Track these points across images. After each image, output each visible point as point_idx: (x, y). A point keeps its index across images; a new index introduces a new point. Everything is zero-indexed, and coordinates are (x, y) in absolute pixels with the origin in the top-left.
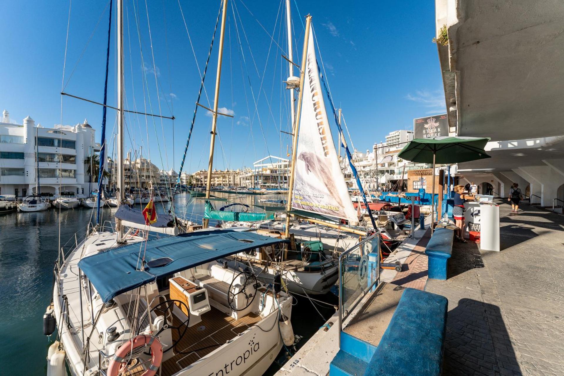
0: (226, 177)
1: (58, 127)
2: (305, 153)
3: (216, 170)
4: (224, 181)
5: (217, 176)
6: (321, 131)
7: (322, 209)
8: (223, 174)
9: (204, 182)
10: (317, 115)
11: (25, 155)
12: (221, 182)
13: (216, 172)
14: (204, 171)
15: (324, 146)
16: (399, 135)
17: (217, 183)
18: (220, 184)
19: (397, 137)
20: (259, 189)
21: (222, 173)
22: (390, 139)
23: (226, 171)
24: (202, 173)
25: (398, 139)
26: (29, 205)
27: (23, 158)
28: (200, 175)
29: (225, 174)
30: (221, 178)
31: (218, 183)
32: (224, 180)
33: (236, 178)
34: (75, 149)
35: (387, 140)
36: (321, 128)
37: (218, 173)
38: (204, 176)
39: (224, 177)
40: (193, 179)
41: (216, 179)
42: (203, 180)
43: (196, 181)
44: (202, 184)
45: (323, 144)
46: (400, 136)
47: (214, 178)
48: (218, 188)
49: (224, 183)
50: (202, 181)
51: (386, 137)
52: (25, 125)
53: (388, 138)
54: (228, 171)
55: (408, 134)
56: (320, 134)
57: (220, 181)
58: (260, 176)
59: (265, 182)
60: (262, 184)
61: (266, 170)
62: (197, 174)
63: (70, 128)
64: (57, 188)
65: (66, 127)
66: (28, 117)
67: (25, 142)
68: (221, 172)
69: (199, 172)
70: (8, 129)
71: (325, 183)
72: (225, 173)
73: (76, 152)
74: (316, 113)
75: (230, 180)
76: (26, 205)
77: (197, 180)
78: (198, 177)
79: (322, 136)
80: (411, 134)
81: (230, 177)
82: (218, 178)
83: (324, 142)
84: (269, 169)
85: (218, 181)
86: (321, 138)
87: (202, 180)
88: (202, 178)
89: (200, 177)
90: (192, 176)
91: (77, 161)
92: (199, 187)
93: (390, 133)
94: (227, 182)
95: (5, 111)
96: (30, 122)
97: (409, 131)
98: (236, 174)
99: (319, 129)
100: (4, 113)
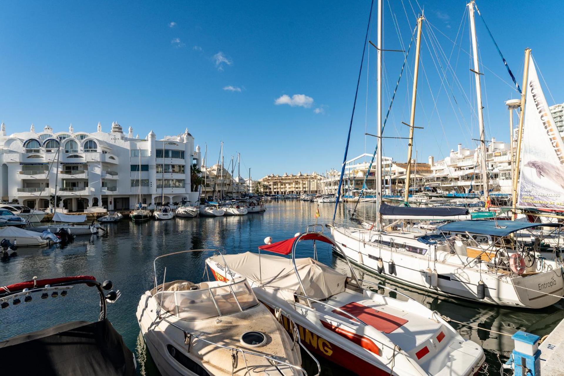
0: (300, 183)
1: (167, 139)
2: (535, 161)
3: (286, 174)
4: (297, 188)
5: (288, 181)
6: (554, 145)
7: (558, 206)
8: (296, 179)
9: (273, 190)
10: (548, 132)
11: (149, 167)
12: (293, 189)
13: (286, 176)
14: (273, 176)
15: (559, 156)
16: (562, 111)
17: (288, 190)
18: (292, 192)
19: (559, 114)
20: (351, 197)
21: (295, 177)
23: (299, 175)
24: (270, 178)
25: (560, 117)
26: (163, 213)
27: (148, 170)
28: (269, 181)
29: (298, 179)
30: (294, 183)
31: (290, 190)
32: (297, 186)
33: (311, 183)
34: (184, 159)
36: (555, 142)
37: (290, 178)
38: (273, 182)
39: (297, 183)
40: (260, 186)
41: (287, 185)
42: (272, 187)
43: (264, 189)
44: (270, 192)
45: (558, 155)
47: (285, 184)
48: (290, 196)
49: (297, 190)
50: (270, 189)
52: (150, 139)
54: (301, 175)
56: (554, 147)
57: (292, 187)
58: (351, 181)
59: (357, 187)
60: (355, 191)
61: (357, 172)
62: (264, 181)
63: (177, 139)
64: (171, 197)
65: (173, 138)
66: (151, 132)
67: (150, 155)
68: (293, 176)
69: (267, 177)
70: (136, 144)
71: (561, 185)
72: (298, 177)
73: (185, 162)
74: (546, 130)
75: (304, 186)
76: (161, 213)
77: (265, 187)
78: (266, 183)
79: (556, 149)
81: (304, 182)
82: (290, 184)
83: (558, 153)
84: (361, 171)
85: (290, 188)
86: (556, 150)
87: (270, 187)
88: (270, 185)
89: (268, 183)
90: (259, 183)
91: (185, 171)
92: (267, 196)
94: (301, 189)
95: (130, 127)
96: (153, 136)
98: (312, 178)
99: (552, 143)
100: (129, 129)
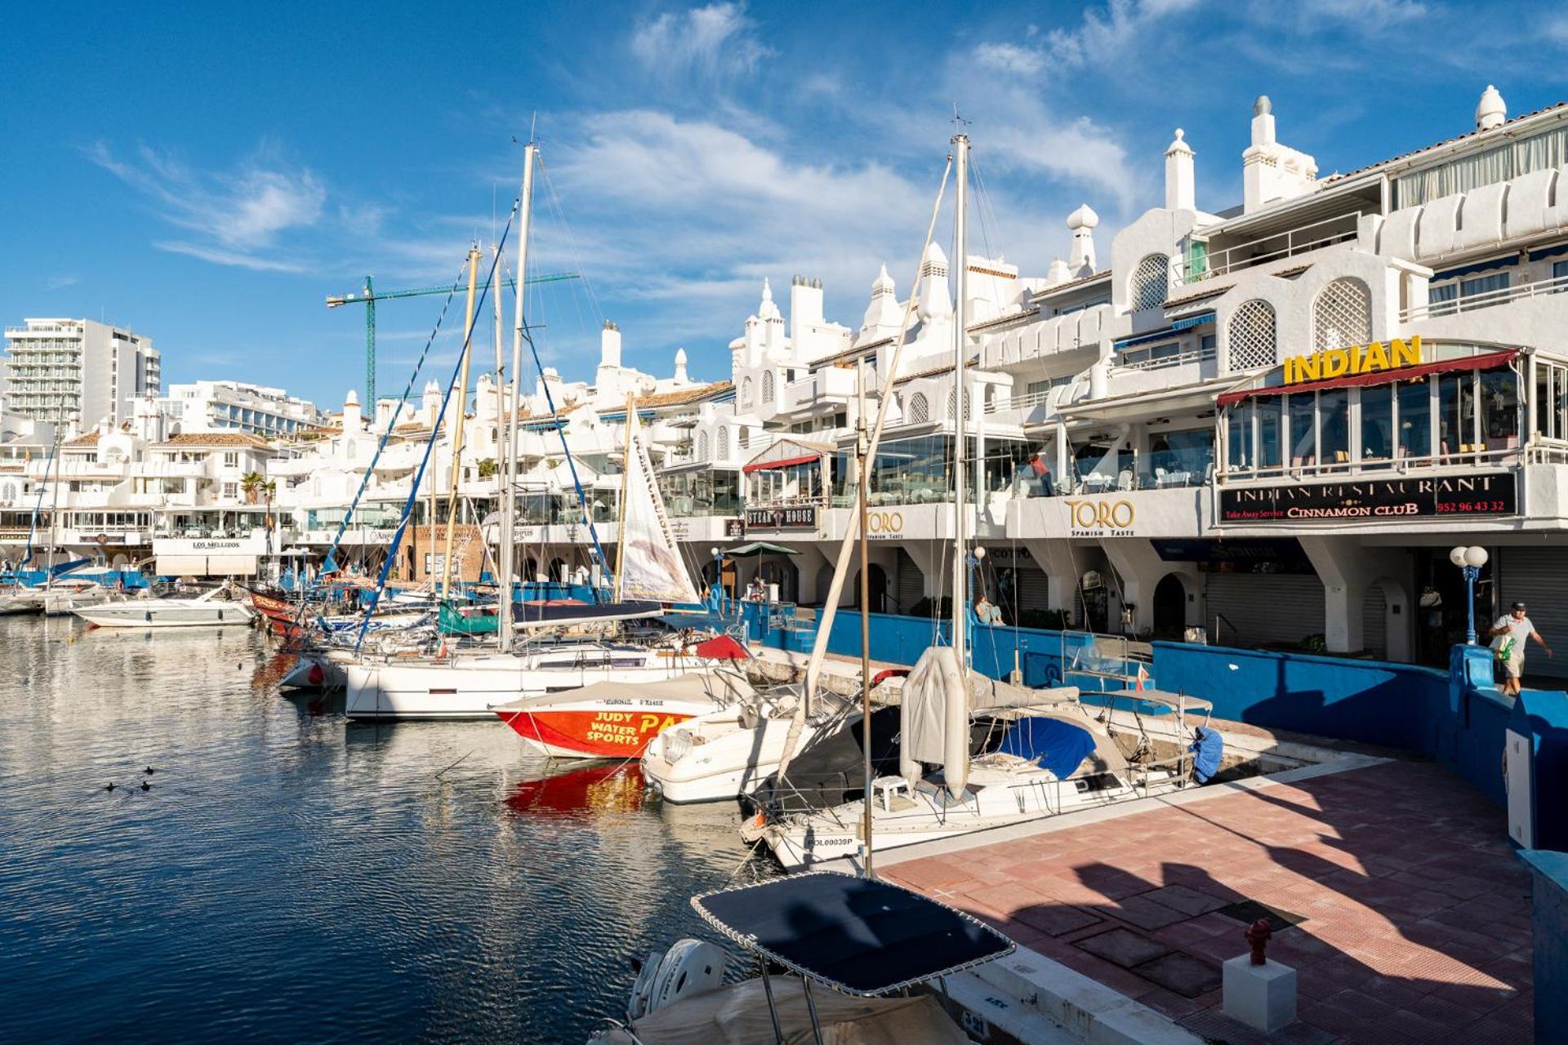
16: (77, 340)
19: (69, 346)
22: (27, 347)
25: (75, 354)
35: (15, 347)
46: (82, 344)
51: (9, 335)
53: (18, 340)
55: (116, 343)
80: (129, 343)
93: (32, 322)
97: (119, 331)
